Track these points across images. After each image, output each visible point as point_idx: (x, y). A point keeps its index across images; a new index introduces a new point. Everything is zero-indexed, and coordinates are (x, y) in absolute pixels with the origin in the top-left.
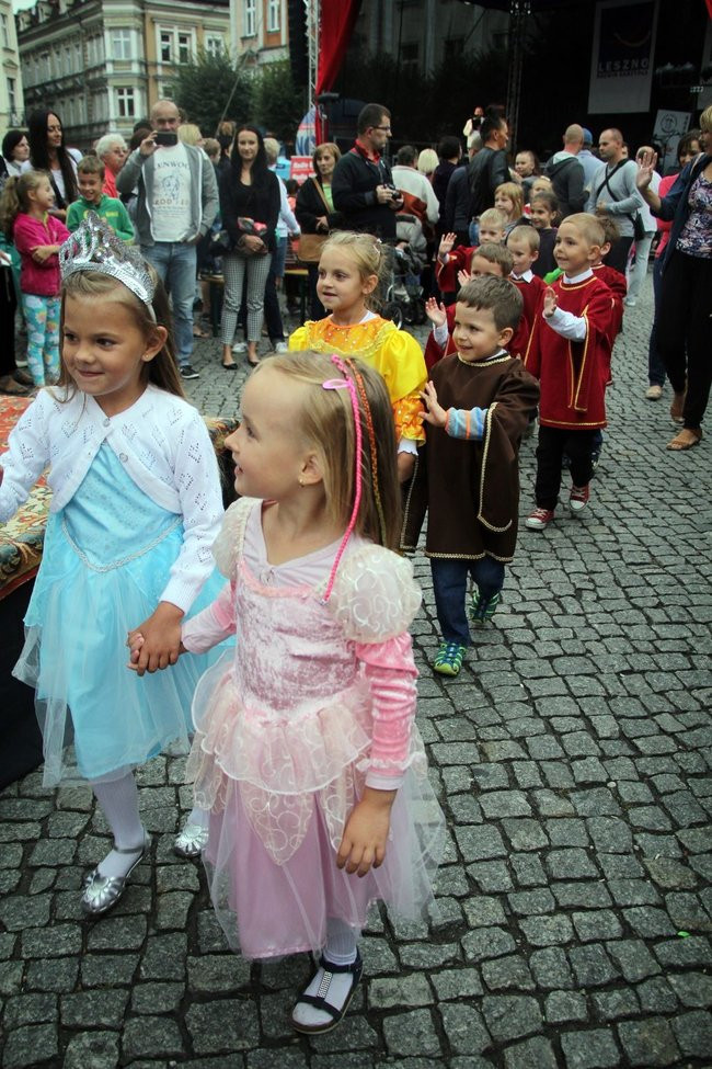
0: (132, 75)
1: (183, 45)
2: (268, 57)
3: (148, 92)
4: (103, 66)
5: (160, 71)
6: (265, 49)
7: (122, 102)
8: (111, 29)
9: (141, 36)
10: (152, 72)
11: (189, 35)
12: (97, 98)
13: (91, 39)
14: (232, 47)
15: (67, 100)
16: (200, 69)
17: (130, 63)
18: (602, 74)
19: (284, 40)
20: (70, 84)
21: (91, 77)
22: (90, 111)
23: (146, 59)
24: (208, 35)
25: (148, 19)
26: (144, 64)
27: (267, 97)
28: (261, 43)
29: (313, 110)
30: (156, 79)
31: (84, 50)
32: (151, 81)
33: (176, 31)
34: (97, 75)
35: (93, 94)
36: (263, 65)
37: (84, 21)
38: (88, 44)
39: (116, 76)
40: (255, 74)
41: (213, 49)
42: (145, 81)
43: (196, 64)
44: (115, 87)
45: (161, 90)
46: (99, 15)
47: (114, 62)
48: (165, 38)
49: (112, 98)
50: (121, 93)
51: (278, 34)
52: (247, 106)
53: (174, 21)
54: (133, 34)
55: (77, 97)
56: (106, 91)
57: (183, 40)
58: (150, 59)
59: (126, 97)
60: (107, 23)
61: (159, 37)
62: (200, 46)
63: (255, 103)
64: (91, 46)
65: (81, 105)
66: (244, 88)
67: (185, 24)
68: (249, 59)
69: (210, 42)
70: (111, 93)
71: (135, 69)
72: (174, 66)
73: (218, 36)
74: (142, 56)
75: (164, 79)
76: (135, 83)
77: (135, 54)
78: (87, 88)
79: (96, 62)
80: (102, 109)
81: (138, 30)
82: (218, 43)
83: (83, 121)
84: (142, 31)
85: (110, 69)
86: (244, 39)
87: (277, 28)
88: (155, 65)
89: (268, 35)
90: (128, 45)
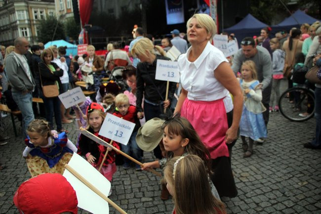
0: (26, 24)
2: (68, 16)
3: (31, 29)
4: (16, 22)
5: (35, 22)
6: (67, 13)
7: (23, 32)
8: (17, 11)
9: (28, 13)
10: (32, 23)
12: (15, 32)
13: (11, 14)
14: (57, 14)
15: (5, 32)
16: (47, 21)
17: (25, 20)
18: (170, 13)
19: (72, 10)
20: (5, 28)
21: (12, 25)
22: (13, 35)
24: (49, 11)
25: (29, 7)
26: (30, 20)
27: (68, 28)
28: (65, 12)
29: (83, 30)
30: (34, 24)
32: (32, 26)
33: (39, 11)
34: (14, 24)
35: (13, 30)
36: (67, 18)
37: (9, 9)
38: (10, 16)
39: (20, 24)
40: (64, 21)
41: (51, 14)
42: (30, 25)
43: (46, 19)
44: (20, 28)
45: (36, 28)
46: (13, 7)
47: (19, 20)
48: (35, 12)
49: (20, 31)
50: (23, 29)
51: (70, 9)
52: (63, 30)
53: (38, 8)
54: (25, 12)
55: (8, 31)
56: (17, 29)
57: (41, 12)
58: (31, 19)
59: (24, 30)
60: (16, 9)
61: (33, 12)
62: (47, 14)
63: (65, 29)
64: (12, 16)
65: (10, 34)
66: (60, 25)
67: (42, 8)
68: (62, 17)
69: (50, 13)
70: (19, 30)
71: (27, 22)
72: (39, 21)
73: (52, 11)
74: (28, 18)
75: (36, 24)
76: (27, 26)
77: (26, 17)
78: (11, 29)
79: (13, 21)
80: (17, 34)
81: (26, 11)
82: (52, 13)
83: (11, 38)
84: (28, 11)
85: (18, 22)
86: (60, 11)
87: (70, 7)
88: (33, 20)
89: (68, 10)
90: (23, 15)
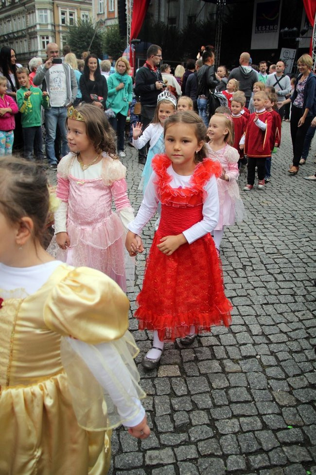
0: (48, 30)
1: (71, 17)
2: (109, 23)
3: (55, 38)
4: (35, 26)
5: (61, 29)
6: (108, 19)
7: (44, 42)
8: (38, 9)
9: (52, 13)
10: (57, 29)
11: (74, 13)
12: (32, 40)
13: (30, 13)
14: (93, 19)
15: (19, 41)
16: (78, 28)
17: (47, 24)
18: (257, 32)
19: (116, 15)
20: (20, 34)
21: (30, 31)
22: (29, 46)
23: (54, 23)
24: (82, 13)
25: (55, 5)
26: (54, 25)
27: (108, 41)
28: (106, 16)
29: (129, 47)
30: (59, 32)
31: (26, 19)
32: (57, 33)
33: (68, 11)
34: (33, 30)
35: (30, 38)
36: (107, 26)
37: (26, 6)
38: (28, 16)
39: (41, 30)
40: (103, 31)
41: (85, 19)
42: (54, 33)
43: (77, 25)
44: (41, 36)
45: (61, 37)
46: (33, 3)
47: (40, 24)
48: (63, 14)
49: (39, 41)
50: (43, 38)
51: (113, 12)
52: (100, 45)
53: (67, 6)
54: (49, 12)
55: (23, 40)
56: (37, 37)
57: (71, 15)
58: (56, 23)
59: (45, 40)
60: (37, 6)
61: (60, 13)
62: (79, 18)
63: (103, 44)
64: (30, 17)
65: (25, 44)
66: (98, 37)
67: (72, 7)
68: (101, 23)
69: (83, 16)
70: (39, 38)
71: (50, 27)
72: (67, 26)
73: (87, 13)
74: (53, 21)
75: (63, 32)
76: (49, 34)
77: (49, 21)
78: (28, 36)
79: (32, 24)
80: (34, 45)
81: (51, 10)
82: (87, 16)
83: (26, 51)
84: (53, 11)
85: (38, 27)
86: (98, 15)
87: (113, 10)
88: (59, 26)
89: (109, 13)
90: (46, 17)
